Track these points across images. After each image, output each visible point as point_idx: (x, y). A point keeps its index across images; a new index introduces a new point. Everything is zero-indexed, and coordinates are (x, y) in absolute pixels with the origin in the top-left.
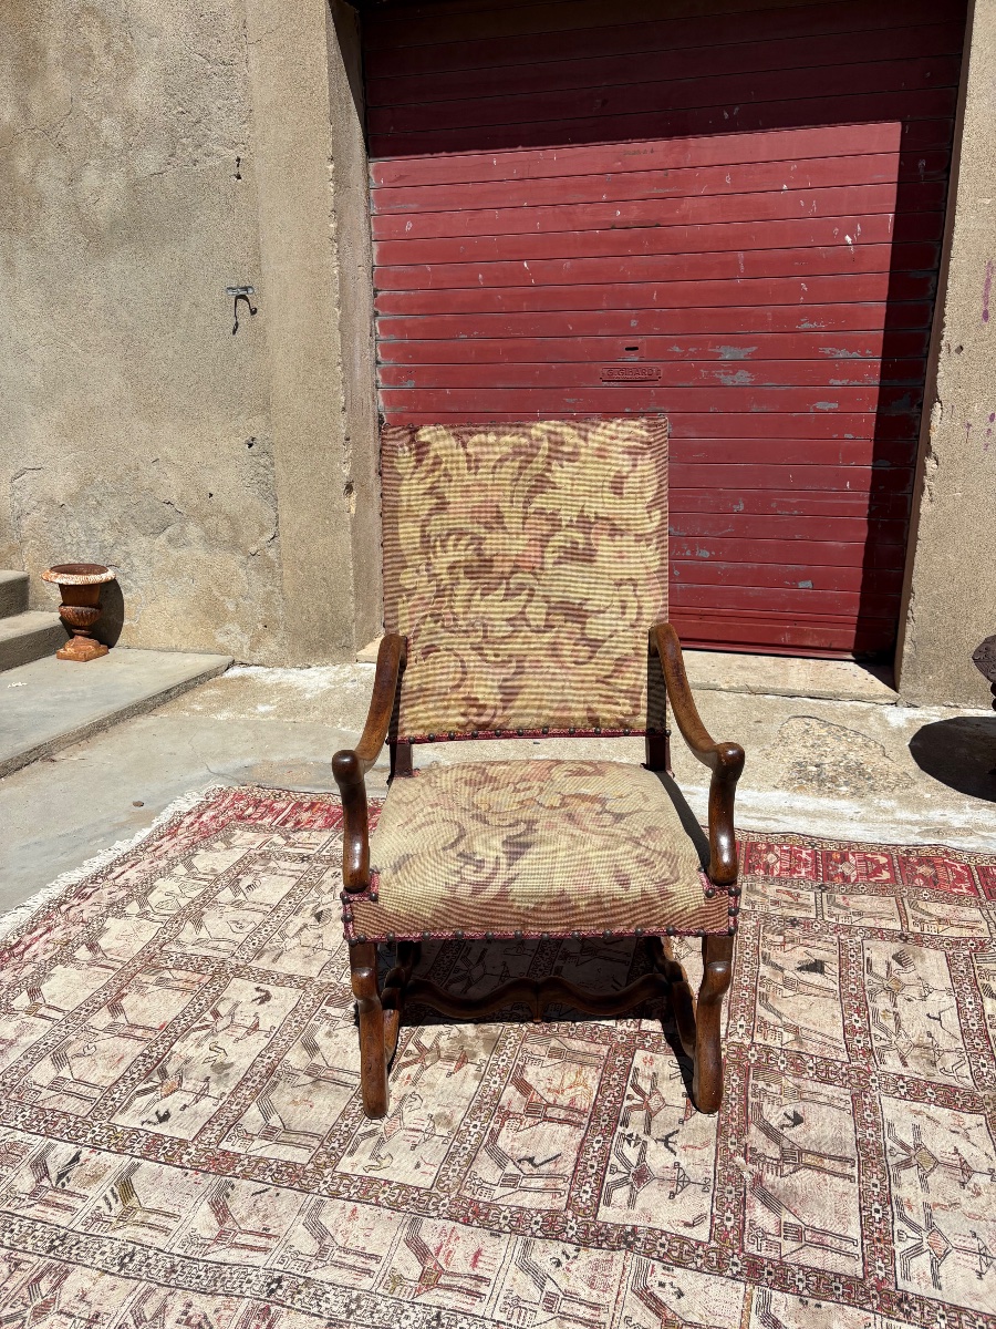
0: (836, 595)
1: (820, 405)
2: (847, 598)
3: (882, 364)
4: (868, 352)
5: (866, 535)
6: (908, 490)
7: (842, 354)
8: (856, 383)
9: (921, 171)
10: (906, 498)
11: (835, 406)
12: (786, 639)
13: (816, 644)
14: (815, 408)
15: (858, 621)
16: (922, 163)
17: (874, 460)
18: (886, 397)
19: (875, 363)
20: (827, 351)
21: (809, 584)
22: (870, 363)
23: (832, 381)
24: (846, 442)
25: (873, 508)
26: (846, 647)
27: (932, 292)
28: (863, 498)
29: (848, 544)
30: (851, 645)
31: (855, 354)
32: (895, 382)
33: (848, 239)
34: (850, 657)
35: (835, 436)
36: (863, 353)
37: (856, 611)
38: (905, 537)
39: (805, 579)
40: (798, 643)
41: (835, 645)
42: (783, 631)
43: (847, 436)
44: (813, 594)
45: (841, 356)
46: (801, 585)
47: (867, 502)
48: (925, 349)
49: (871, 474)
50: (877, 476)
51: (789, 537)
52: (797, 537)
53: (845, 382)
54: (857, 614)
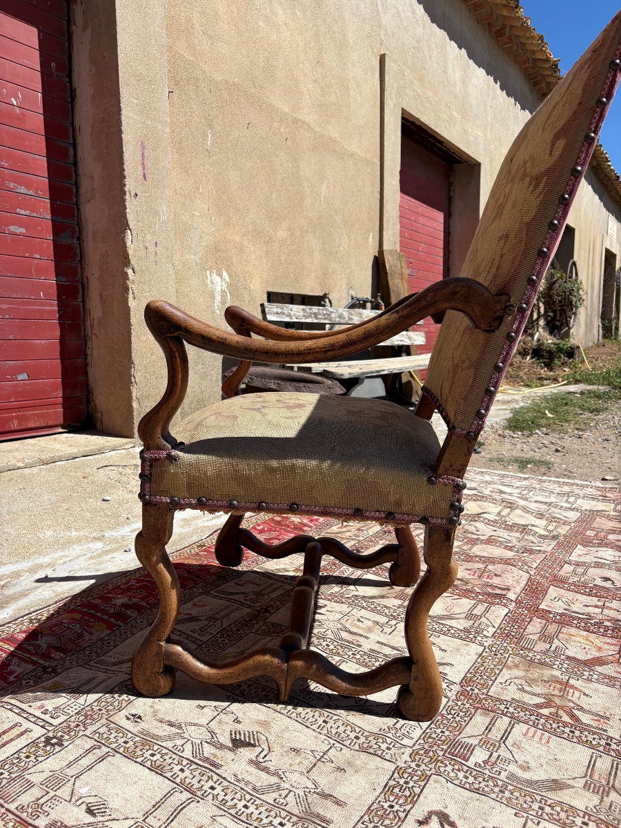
0: (45, 382)
1: (12, 228)
2: (52, 384)
3: (51, 203)
4: (39, 192)
5: (59, 334)
6: (80, 299)
7: (22, 190)
8: (35, 215)
9: (54, 70)
10: (78, 306)
11: (23, 231)
12: (15, 425)
13: (37, 425)
14: (9, 230)
15: (63, 401)
16: (53, 65)
17: (56, 276)
18: (57, 229)
19: (45, 202)
20: (12, 185)
21: (25, 376)
22: (42, 201)
23: (18, 210)
24: (37, 261)
25: (61, 313)
26: (58, 423)
27: (72, 159)
28: (52, 305)
29: (48, 340)
30: (61, 421)
31: (31, 192)
32: (60, 219)
33: (15, 103)
34: (61, 430)
35: (27, 255)
36: (36, 192)
37: (60, 393)
38: (83, 334)
39: (22, 372)
40: (23, 427)
41: (50, 423)
42: (11, 419)
43: (37, 256)
44: (30, 384)
45: (22, 191)
46: (20, 377)
47: (57, 308)
48: (75, 199)
49: (56, 286)
50: (60, 288)
51: (5, 338)
52: (11, 337)
53: (28, 213)
54: (61, 395)
